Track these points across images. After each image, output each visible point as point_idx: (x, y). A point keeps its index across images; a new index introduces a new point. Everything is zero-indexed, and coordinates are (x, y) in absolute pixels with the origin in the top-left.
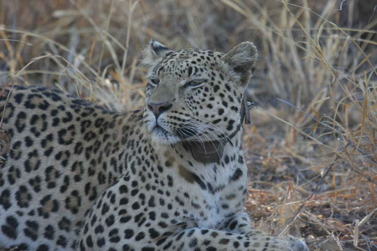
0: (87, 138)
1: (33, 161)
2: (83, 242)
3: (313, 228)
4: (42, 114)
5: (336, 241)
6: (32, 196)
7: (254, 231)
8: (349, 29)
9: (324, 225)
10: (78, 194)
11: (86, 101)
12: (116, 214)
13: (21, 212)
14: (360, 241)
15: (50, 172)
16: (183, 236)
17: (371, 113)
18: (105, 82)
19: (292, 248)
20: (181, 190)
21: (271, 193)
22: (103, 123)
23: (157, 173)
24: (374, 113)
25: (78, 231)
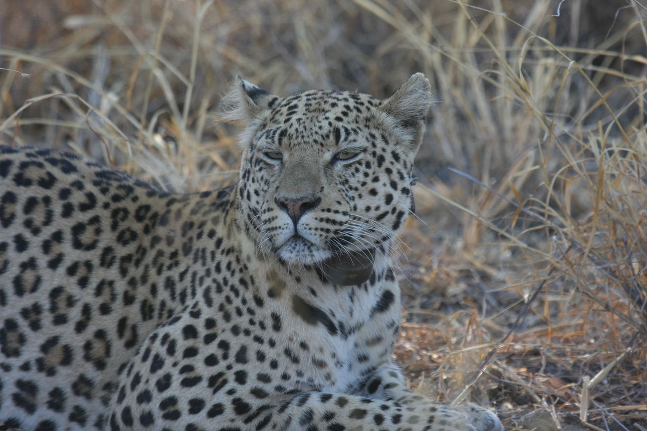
0: (122, 239)
1: (29, 276)
2: (117, 417)
3: (511, 390)
4: (44, 195)
5: (549, 413)
6: (27, 337)
7: (410, 395)
8: (572, 49)
9: (529, 385)
10: (106, 337)
12: (175, 372)
13: (8, 365)
14: (592, 412)
15: (58, 296)
16: (290, 405)
17: (609, 194)
18: (154, 140)
19: (475, 425)
20: (295, 338)
21: (438, 331)
22: (149, 214)
23: (252, 308)
24: (615, 194)
25: (106, 398)
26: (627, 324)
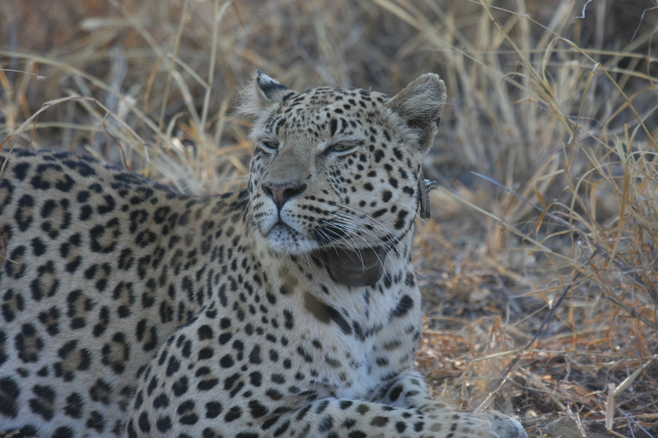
0: (140, 241)
1: (47, 280)
2: (134, 423)
3: (535, 398)
4: (62, 198)
5: (574, 421)
6: (44, 342)
7: (432, 403)
8: (598, 51)
9: (554, 392)
10: (125, 340)
11: (140, 176)
12: (191, 375)
13: (26, 370)
14: (617, 420)
15: (76, 299)
16: (308, 412)
17: (635, 199)
18: (172, 144)
19: (498, 433)
20: (307, 336)
21: (461, 337)
22: (169, 215)
23: (265, 305)
24: (641, 198)
25: (124, 403)
26: (654, 330)
